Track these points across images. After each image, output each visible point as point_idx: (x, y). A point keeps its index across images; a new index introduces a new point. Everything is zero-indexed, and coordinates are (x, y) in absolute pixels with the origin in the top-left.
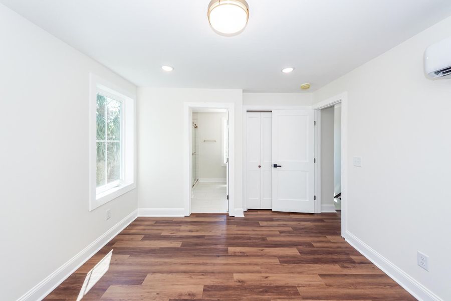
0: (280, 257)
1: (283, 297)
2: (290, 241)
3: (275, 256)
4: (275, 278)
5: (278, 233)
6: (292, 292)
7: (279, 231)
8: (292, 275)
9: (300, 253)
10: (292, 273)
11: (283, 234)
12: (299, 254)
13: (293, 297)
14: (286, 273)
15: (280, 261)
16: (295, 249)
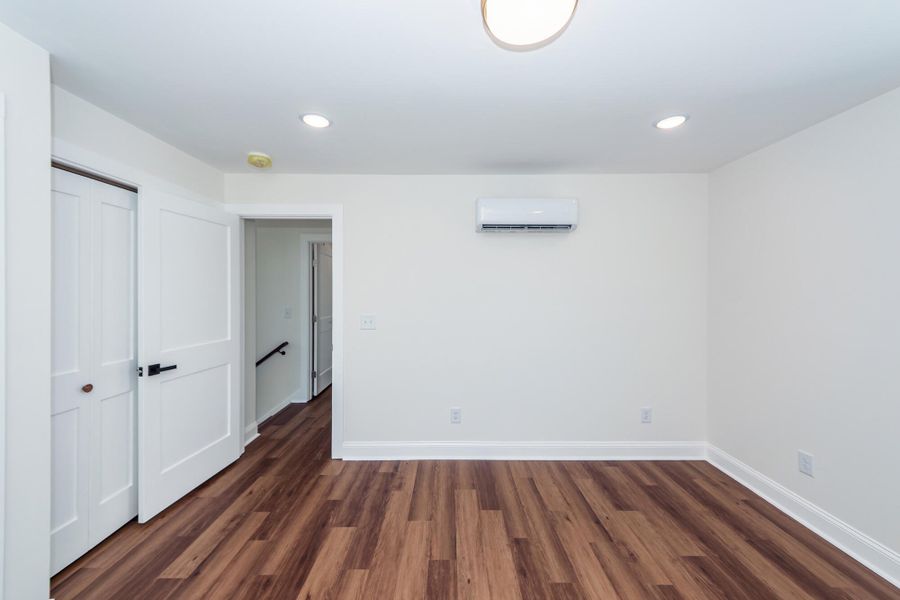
0: (349, 563)
1: (452, 590)
2: (305, 530)
3: (342, 574)
4: (406, 592)
5: (257, 543)
6: (442, 571)
7: (253, 538)
8: (404, 558)
9: (349, 526)
10: (398, 555)
11: (272, 536)
12: (351, 529)
13: (452, 572)
14: (397, 567)
15: (361, 568)
16: (334, 530)
